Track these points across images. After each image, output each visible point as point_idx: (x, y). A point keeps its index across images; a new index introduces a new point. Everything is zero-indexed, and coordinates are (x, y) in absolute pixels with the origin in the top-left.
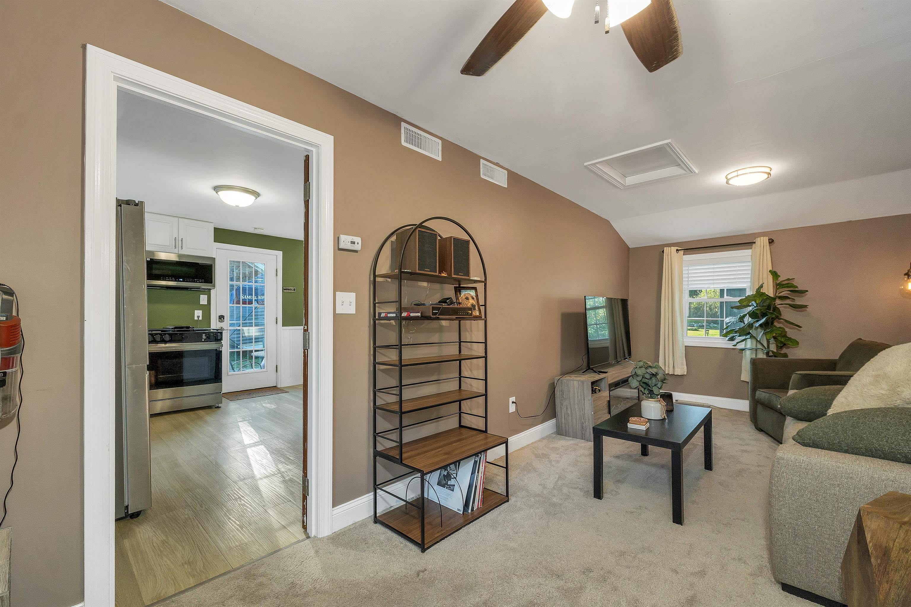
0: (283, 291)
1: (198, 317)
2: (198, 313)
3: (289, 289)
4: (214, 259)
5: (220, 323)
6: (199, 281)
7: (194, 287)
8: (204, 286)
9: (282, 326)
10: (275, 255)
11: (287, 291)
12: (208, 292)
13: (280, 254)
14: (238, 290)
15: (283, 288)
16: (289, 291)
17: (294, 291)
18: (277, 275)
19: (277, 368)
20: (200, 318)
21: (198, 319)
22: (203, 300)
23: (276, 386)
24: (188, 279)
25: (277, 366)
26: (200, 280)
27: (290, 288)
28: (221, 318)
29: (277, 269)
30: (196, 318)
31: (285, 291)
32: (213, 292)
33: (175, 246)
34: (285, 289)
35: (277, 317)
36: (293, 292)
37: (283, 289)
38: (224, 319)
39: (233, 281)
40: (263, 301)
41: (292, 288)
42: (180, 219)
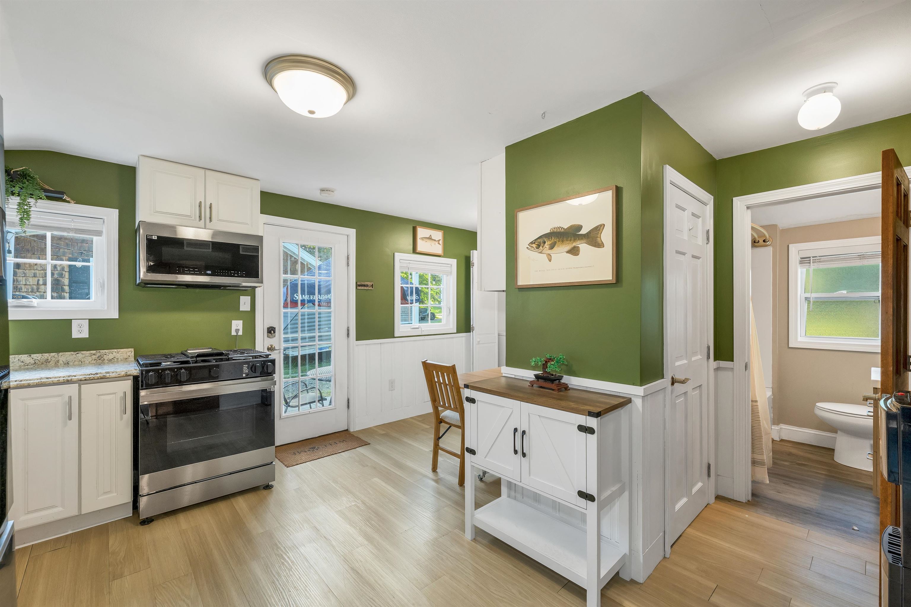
0: (356, 288)
1: (237, 331)
2: (237, 325)
3: (364, 286)
4: (260, 239)
5: (269, 338)
6: (238, 274)
7: (231, 285)
8: (246, 283)
9: (356, 341)
10: (346, 235)
11: (363, 288)
12: (251, 292)
13: (352, 232)
14: (294, 286)
15: (356, 283)
16: (365, 288)
17: (372, 288)
18: (348, 264)
19: (348, 403)
20: (240, 333)
21: (237, 333)
22: (245, 303)
23: (347, 430)
24: (220, 271)
25: (348, 400)
26: (240, 273)
27: (366, 283)
28: (271, 331)
29: (348, 256)
30: (234, 333)
31: (360, 288)
32: (259, 292)
33: (200, 217)
34: (360, 286)
35: (348, 327)
36: (370, 289)
37: (357, 285)
38: (274, 332)
39: (287, 274)
40: (329, 302)
41: (369, 283)
42: (206, 171)
